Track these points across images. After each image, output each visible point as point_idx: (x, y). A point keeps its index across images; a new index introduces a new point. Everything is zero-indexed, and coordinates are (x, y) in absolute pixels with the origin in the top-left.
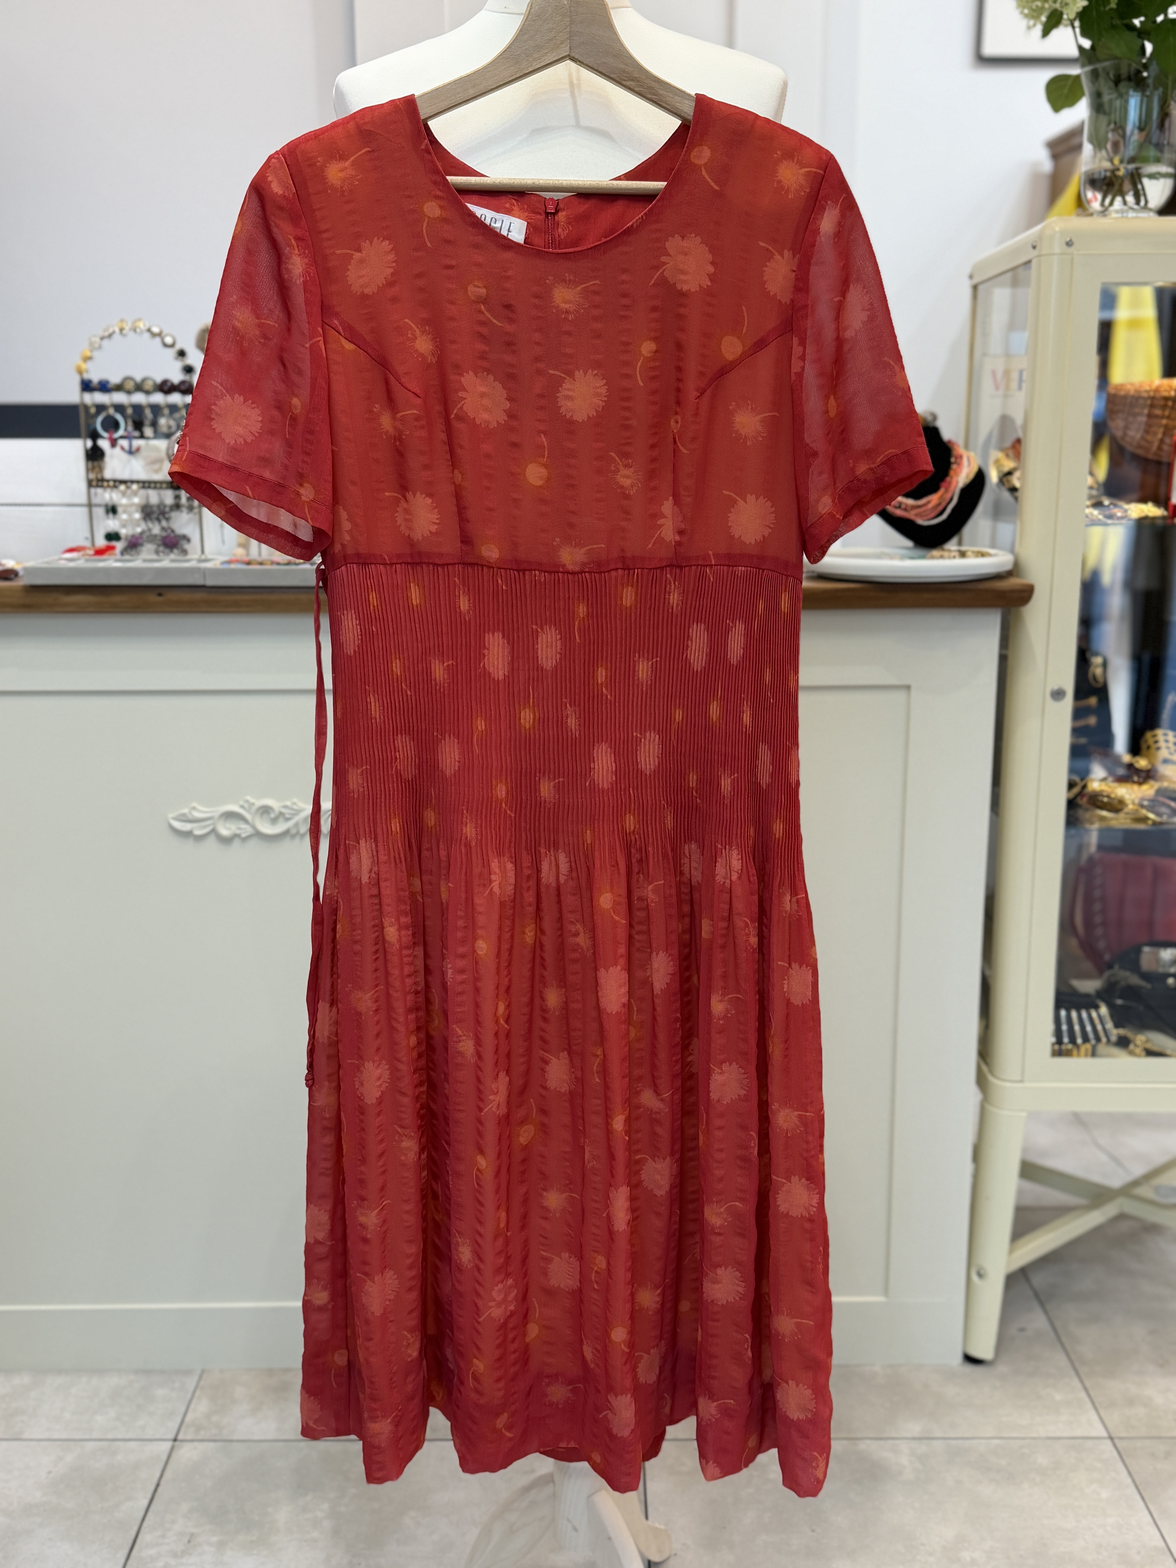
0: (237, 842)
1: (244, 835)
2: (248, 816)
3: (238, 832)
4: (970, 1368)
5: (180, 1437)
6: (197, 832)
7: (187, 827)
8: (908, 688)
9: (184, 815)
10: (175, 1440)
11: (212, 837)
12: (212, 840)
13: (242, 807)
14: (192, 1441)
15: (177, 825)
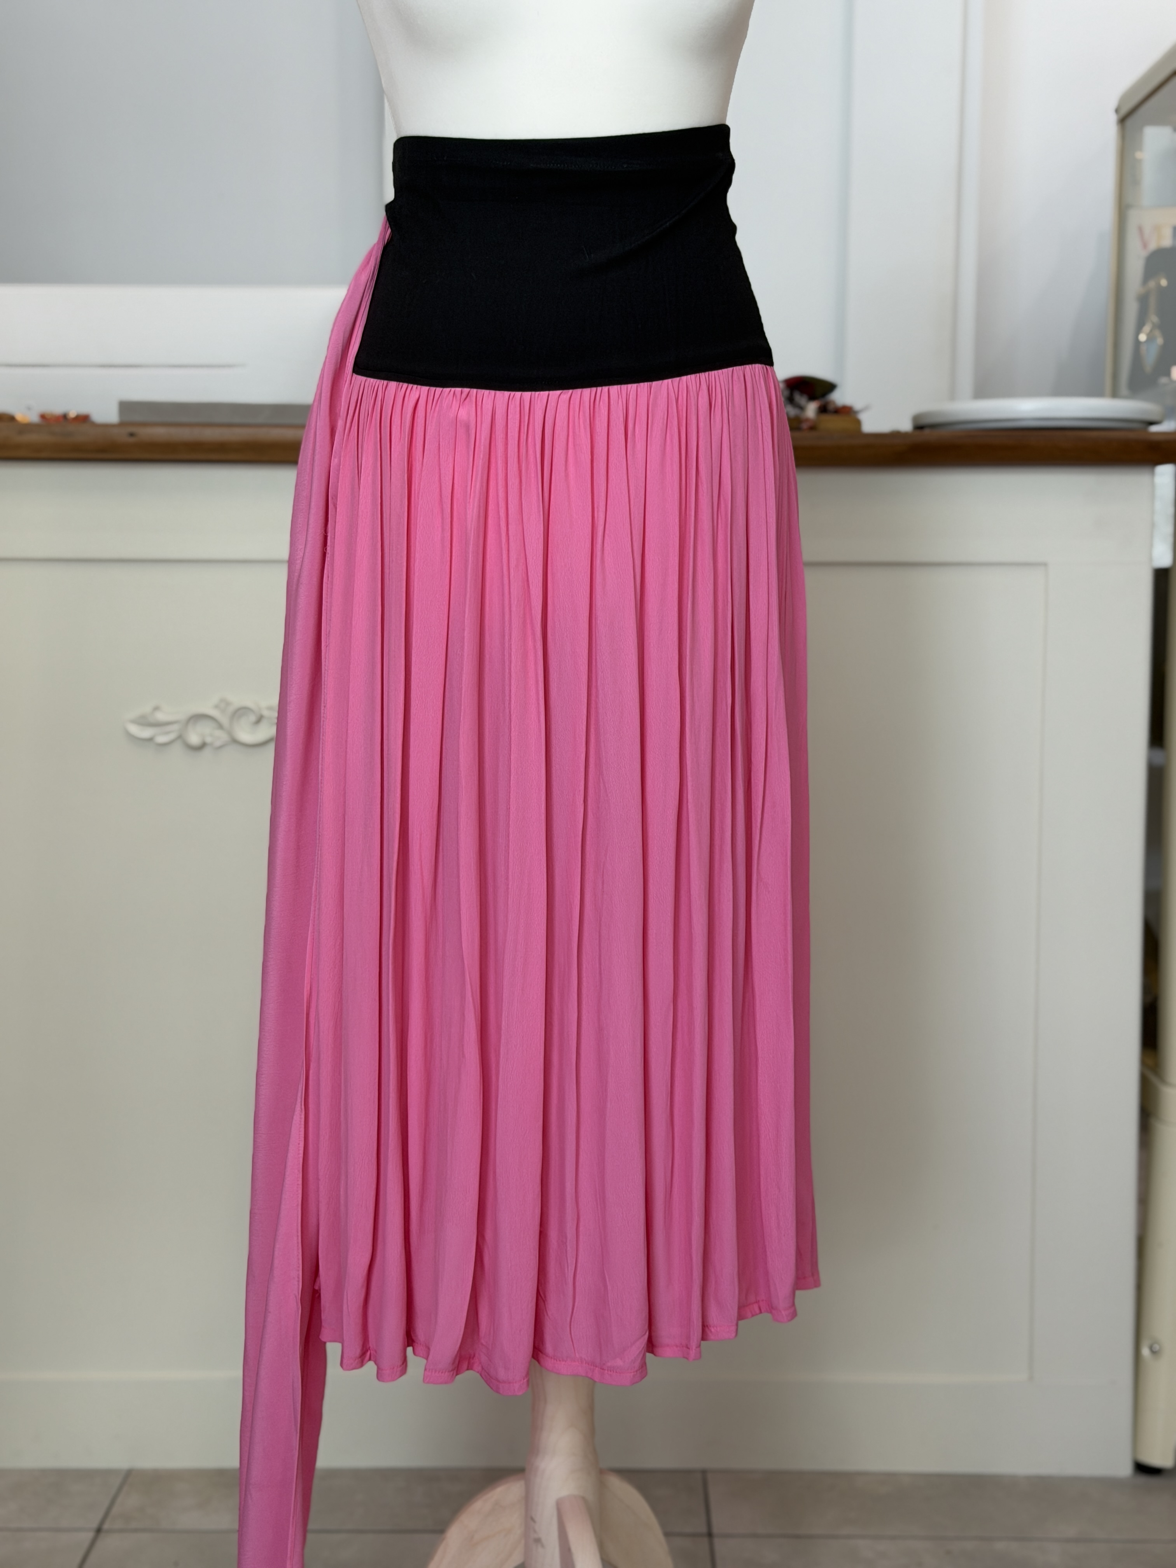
0: (207, 752)
1: (218, 743)
2: (224, 720)
3: (208, 740)
4: (1144, 1480)
5: (106, 1526)
6: (161, 739)
7: (146, 733)
8: (1045, 565)
9: (143, 717)
10: (99, 1531)
11: (178, 748)
12: (177, 749)
13: (217, 707)
14: (121, 1531)
15: (134, 729)
